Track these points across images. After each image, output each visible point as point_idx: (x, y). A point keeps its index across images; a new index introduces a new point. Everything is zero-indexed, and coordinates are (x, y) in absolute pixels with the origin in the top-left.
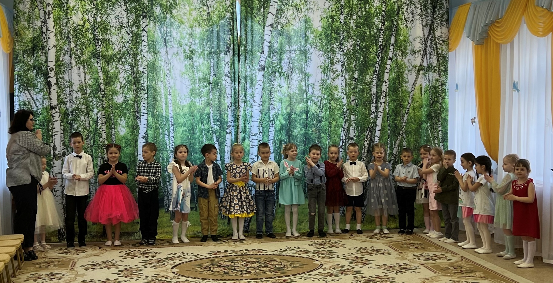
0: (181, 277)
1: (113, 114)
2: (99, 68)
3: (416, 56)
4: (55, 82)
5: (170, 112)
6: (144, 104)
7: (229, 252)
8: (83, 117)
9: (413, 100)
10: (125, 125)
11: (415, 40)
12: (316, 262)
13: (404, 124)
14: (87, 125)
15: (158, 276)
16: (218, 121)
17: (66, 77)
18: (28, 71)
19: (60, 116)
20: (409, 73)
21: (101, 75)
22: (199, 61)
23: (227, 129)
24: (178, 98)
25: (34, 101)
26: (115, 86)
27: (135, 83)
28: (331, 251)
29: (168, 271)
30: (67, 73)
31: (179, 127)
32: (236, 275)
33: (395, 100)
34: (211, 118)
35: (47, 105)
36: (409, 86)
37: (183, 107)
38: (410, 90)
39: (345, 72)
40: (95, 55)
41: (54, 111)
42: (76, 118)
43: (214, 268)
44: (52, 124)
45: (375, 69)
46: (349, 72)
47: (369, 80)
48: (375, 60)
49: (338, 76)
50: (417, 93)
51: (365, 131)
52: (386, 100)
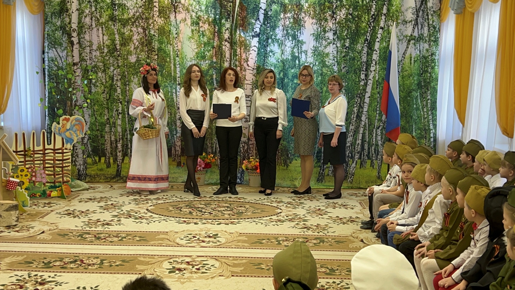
1: (127, 72)
2: (116, 30)
3: (408, 26)
4: (78, 41)
5: (177, 72)
8: (100, 73)
9: (403, 69)
10: (137, 82)
11: (407, 10)
14: (104, 81)
15: (131, 211)
17: (87, 37)
18: (56, 31)
19: (82, 72)
20: (400, 42)
21: (117, 36)
22: (204, 26)
24: (185, 60)
25: (60, 58)
26: (130, 47)
27: (146, 45)
29: (144, 208)
30: (88, 34)
34: (214, 79)
35: (70, 61)
36: (399, 55)
38: (400, 59)
39: (336, 40)
40: (112, 18)
41: (75, 67)
45: (366, 38)
46: (341, 41)
47: (360, 49)
48: (367, 29)
49: (329, 44)
50: (407, 62)
51: (354, 97)
52: (376, 68)
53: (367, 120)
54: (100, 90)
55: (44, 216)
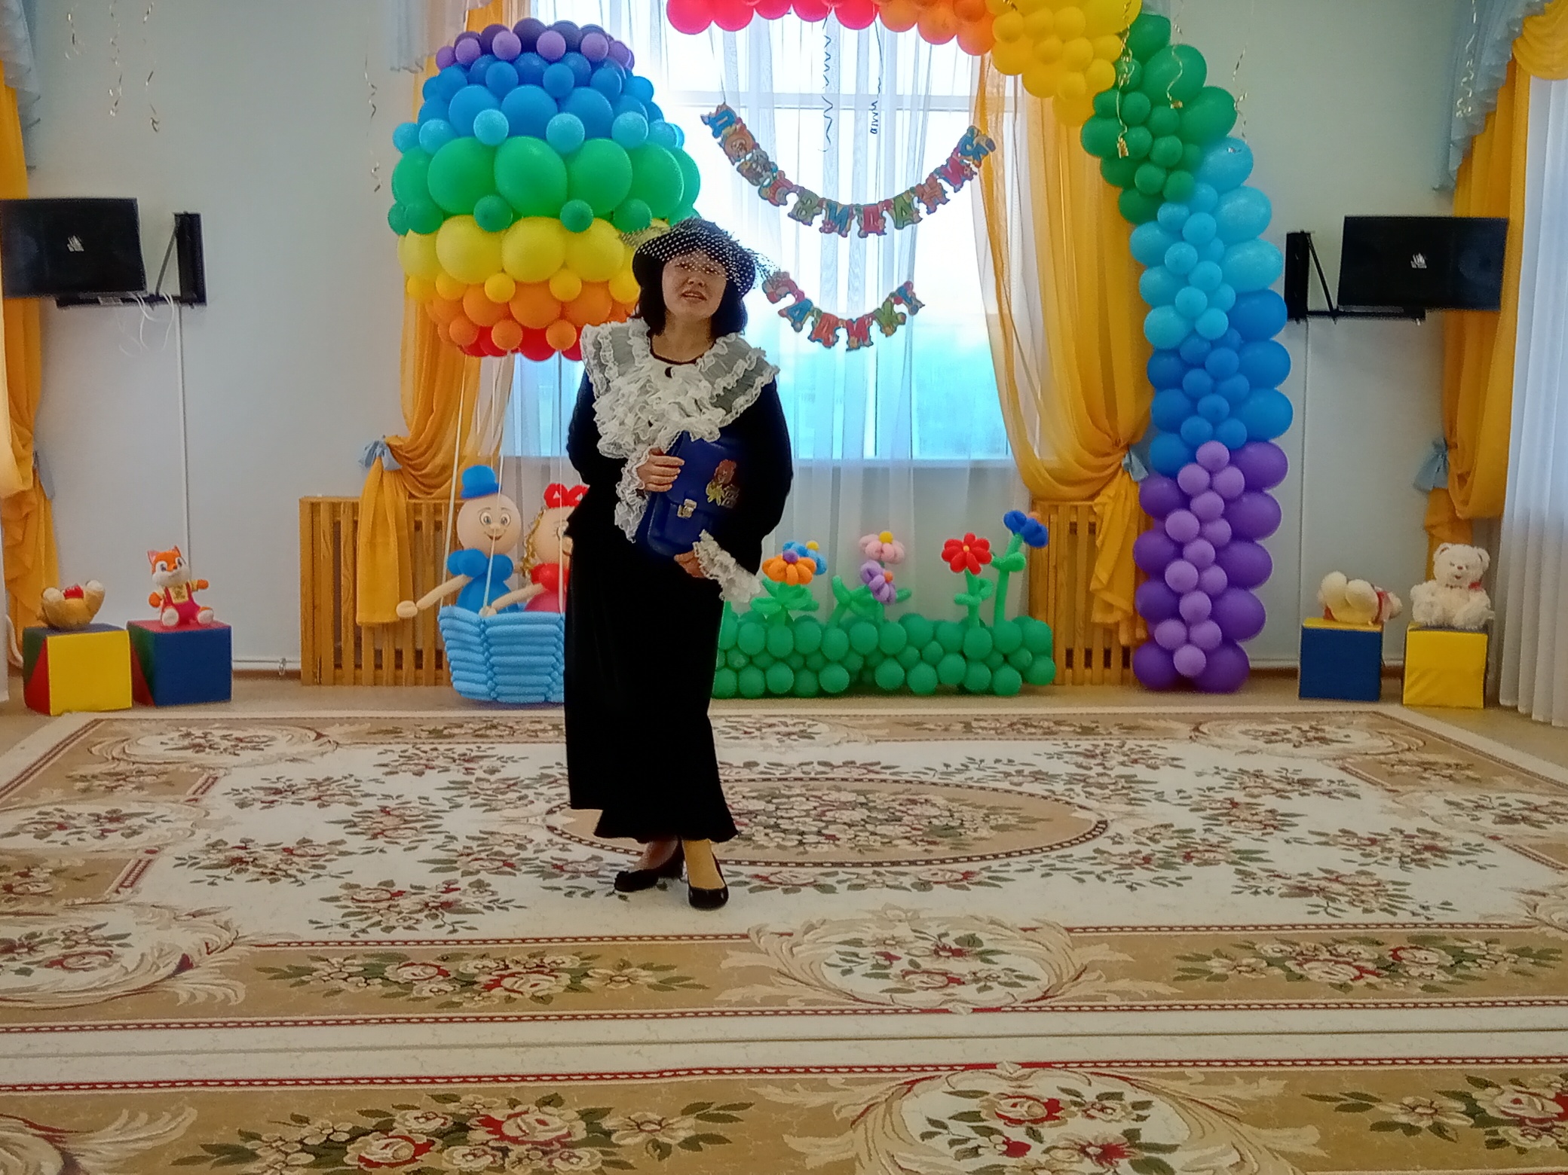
7: (761, 768)
12: (1081, 814)
15: (491, 840)
29: (532, 821)
32: (779, 846)
55: (131, 878)
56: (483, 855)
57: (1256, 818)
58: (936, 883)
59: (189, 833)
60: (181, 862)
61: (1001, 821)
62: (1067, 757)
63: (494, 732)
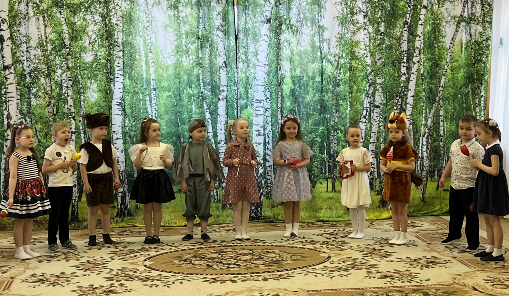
0: (153, 271)
1: (81, 75)
2: (63, 20)
3: (456, 4)
4: (9, 36)
5: (151, 73)
6: (119, 63)
7: (218, 243)
8: (43, 79)
9: (452, 59)
10: (96, 90)
12: (323, 255)
13: (441, 88)
14: (48, 89)
15: (125, 270)
16: (209, 84)
17: (22, 30)
19: (16, 78)
20: (447, 25)
21: (65, 27)
22: (185, 11)
23: (220, 94)
24: (161, 56)
26: (83, 41)
27: (107, 38)
28: (343, 242)
29: (139, 263)
30: (24, 26)
31: (162, 92)
32: (221, 269)
33: (430, 59)
34: (201, 81)
36: (447, 42)
37: (167, 68)
38: (448, 47)
39: (368, 24)
40: (58, 3)
41: (7, 72)
42: (35, 80)
43: (196, 260)
44: (5, 88)
45: (406, 21)
46: (373, 24)
47: (398, 34)
48: (406, 9)
49: (359, 29)
50: (457, 50)
51: (393, 97)
52: (420, 59)
53: (411, 126)
54: (43, 102)
55: (7, 287)
56: (123, 275)
57: (380, 254)
58: (270, 278)
59: (23, 272)
60: (23, 281)
61: (296, 258)
62: (324, 235)
63: (125, 233)
